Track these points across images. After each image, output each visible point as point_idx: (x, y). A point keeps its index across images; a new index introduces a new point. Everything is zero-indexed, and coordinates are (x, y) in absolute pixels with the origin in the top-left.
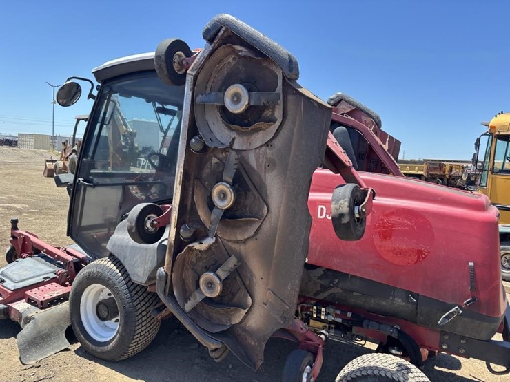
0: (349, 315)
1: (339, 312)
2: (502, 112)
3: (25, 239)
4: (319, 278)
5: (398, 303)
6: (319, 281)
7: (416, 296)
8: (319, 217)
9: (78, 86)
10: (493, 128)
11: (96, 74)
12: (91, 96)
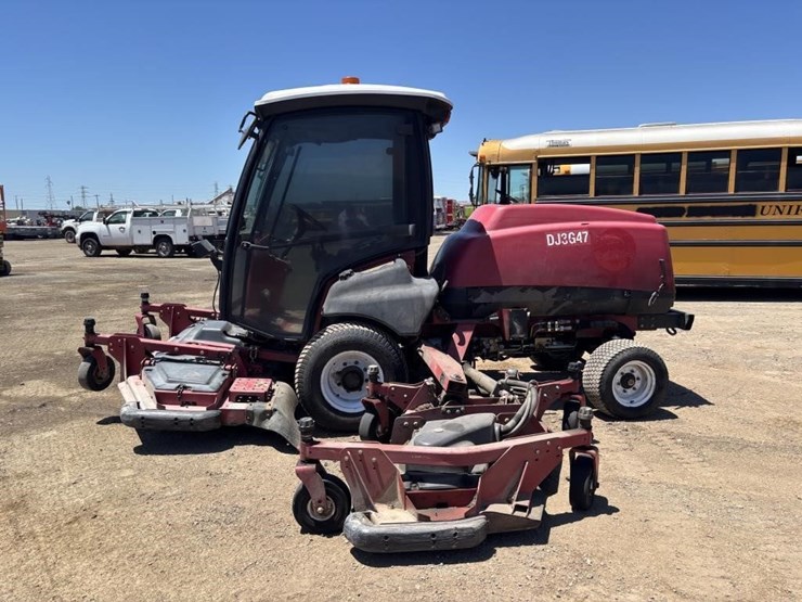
0: (578, 321)
2: (485, 140)
5: (617, 300)
6: (553, 299)
7: (629, 292)
8: (549, 244)
10: (482, 158)
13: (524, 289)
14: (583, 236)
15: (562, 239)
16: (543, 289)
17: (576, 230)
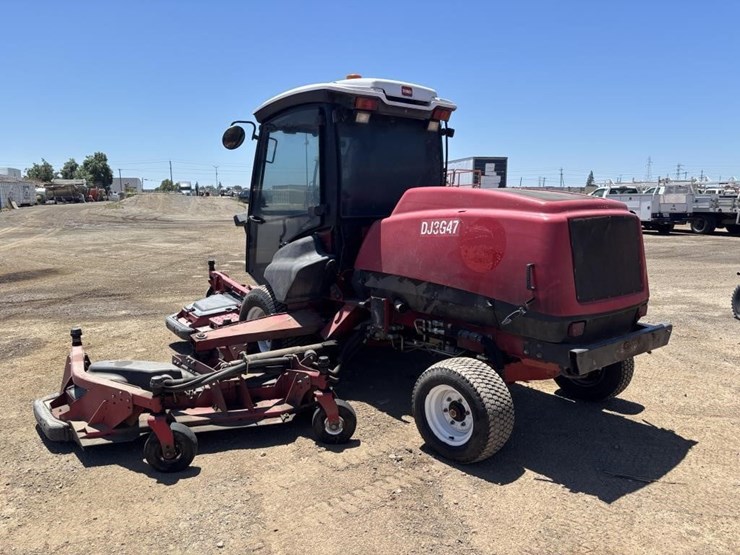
0: (449, 325)
1: (442, 324)
3: (219, 278)
4: (424, 293)
5: (480, 309)
6: (425, 295)
8: (422, 233)
9: (242, 130)
11: (257, 115)
12: (254, 137)
13: (402, 279)
14: (454, 225)
15: (434, 229)
16: (417, 282)
17: (448, 218)
